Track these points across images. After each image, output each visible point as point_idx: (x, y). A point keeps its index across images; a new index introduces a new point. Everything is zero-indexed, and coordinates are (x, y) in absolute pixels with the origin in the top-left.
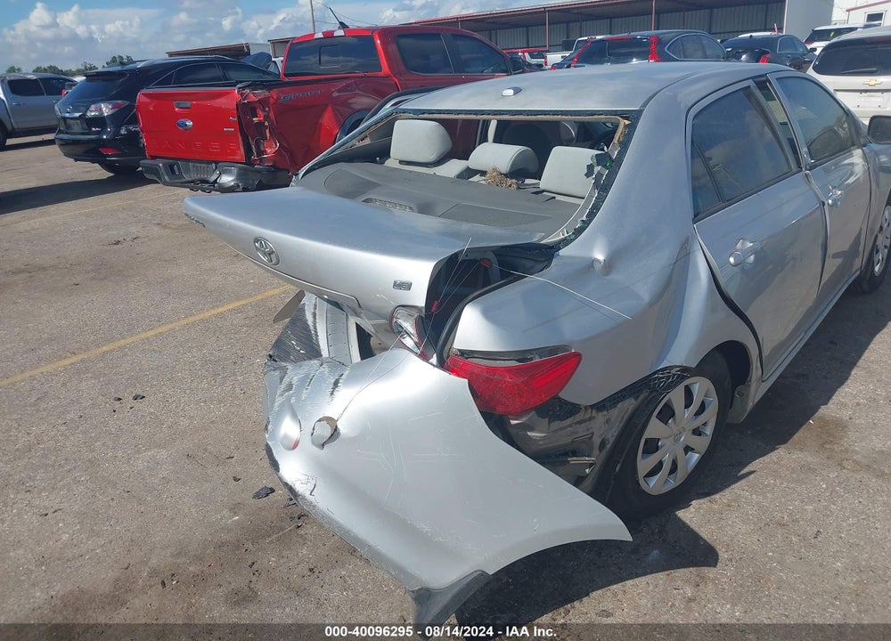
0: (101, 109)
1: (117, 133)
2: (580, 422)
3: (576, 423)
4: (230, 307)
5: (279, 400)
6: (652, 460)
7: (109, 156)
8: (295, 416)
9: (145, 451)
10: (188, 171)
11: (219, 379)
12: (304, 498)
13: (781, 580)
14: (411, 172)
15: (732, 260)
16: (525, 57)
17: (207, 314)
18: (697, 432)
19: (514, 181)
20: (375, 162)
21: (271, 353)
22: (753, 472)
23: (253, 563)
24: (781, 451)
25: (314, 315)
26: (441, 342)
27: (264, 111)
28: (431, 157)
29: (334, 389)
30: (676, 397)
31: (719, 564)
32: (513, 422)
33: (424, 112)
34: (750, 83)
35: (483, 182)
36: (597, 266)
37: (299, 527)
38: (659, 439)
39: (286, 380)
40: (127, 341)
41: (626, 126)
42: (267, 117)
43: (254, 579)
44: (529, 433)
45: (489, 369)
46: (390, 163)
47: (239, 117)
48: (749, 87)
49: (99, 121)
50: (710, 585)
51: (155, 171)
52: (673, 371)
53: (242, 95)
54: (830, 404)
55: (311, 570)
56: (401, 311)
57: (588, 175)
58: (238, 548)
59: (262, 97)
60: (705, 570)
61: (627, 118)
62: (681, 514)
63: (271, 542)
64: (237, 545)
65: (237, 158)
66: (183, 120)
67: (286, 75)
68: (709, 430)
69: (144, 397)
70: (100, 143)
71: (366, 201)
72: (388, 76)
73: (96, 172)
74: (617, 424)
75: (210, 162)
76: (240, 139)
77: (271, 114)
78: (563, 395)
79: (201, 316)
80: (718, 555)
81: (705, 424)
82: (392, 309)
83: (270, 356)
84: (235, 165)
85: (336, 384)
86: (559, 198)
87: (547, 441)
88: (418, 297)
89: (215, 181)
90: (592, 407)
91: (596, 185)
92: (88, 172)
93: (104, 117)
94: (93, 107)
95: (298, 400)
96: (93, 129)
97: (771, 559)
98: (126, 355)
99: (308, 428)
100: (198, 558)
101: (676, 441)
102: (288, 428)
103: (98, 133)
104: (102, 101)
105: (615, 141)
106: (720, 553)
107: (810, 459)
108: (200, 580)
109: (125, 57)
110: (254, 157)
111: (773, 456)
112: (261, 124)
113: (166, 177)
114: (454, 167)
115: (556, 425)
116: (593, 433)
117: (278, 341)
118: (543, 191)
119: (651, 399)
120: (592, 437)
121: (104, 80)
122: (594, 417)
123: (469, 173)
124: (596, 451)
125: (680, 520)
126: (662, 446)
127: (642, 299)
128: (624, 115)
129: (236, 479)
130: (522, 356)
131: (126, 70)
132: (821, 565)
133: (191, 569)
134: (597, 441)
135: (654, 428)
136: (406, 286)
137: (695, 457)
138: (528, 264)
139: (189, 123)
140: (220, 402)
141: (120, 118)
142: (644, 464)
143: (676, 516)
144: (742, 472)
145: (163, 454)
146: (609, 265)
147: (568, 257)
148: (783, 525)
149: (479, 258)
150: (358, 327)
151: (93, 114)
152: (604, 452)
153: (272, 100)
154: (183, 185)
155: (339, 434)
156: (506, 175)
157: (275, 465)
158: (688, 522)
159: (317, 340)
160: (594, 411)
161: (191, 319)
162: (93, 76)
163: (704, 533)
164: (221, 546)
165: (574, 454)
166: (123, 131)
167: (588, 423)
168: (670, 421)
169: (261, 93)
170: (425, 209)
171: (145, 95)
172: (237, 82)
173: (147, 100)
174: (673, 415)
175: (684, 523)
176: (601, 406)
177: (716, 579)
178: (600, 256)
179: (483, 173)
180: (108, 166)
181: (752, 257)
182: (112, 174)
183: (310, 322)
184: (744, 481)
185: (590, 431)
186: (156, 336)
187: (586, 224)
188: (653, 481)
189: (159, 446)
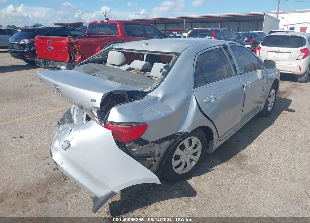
0: (25, 41)
1: (30, 50)
2: (150, 147)
3: (149, 147)
4: (59, 110)
5: (56, 135)
6: (178, 162)
7: (26, 57)
8: (59, 140)
9: (20, 154)
10: (51, 64)
11: (50, 133)
12: (59, 166)
13: (214, 202)
14: (112, 67)
15: (205, 101)
16: (175, 34)
17: (51, 112)
18: (195, 154)
19: (143, 72)
20: (103, 64)
21: (59, 122)
22: (215, 169)
23: (48, 190)
24: (225, 164)
25: (74, 110)
26: (105, 119)
27: (77, 45)
28: (119, 63)
29: (70, 132)
30: (186, 142)
31: (196, 196)
32: (127, 145)
33: (118, 49)
34: (221, 46)
35: (133, 72)
36: (159, 99)
37: (65, 180)
38: (180, 156)
39: (59, 129)
40: (21, 119)
41: (176, 57)
42: (78, 48)
43: (47, 195)
44: (133, 149)
45: (118, 127)
46: (107, 64)
47: (68, 47)
48: (221, 48)
49: (24, 45)
50: (191, 202)
51: (40, 63)
52: (183, 133)
53: (70, 40)
54: (245, 150)
55: (67, 193)
56: (93, 108)
57: (161, 72)
58: (44, 185)
59: (76, 41)
60: (191, 198)
61: (176, 55)
62: (188, 181)
63: (56, 184)
64: (45, 184)
65: (67, 61)
66: (50, 47)
67: (88, 34)
68: (199, 154)
69: (23, 137)
70: (23, 52)
71: (93, 75)
72: (121, 37)
73: (22, 62)
74: (164, 149)
75: (58, 61)
76: (68, 54)
77: (79, 47)
78: (143, 137)
79: (49, 112)
80: (196, 194)
81: (197, 152)
82: (91, 108)
83: (59, 123)
84: (66, 63)
85: (71, 130)
86: (154, 78)
87: (139, 152)
88: (98, 104)
89: (59, 68)
90: (154, 142)
91: (163, 75)
92: (20, 62)
93: (26, 44)
94: (22, 40)
95: (60, 135)
96: (22, 48)
97: (213, 195)
98: (20, 123)
99: (62, 143)
100: (30, 188)
101: (187, 156)
102: (57, 144)
103: (23, 49)
104: (26, 39)
105: (171, 62)
106: (197, 193)
107: (233, 166)
108: (30, 195)
109: (39, 24)
110: (73, 61)
111: (222, 165)
112: (75, 50)
113: (43, 66)
114: (126, 67)
115: (141, 147)
116: (155, 151)
117: (62, 118)
118: (151, 76)
119: (176, 142)
120: (155, 152)
121: (27, 32)
122: (155, 146)
123: (131, 69)
124: (157, 157)
125: (188, 182)
126: (181, 158)
127: (172, 110)
128: (176, 54)
129: (49, 164)
130: (129, 124)
131: (35, 29)
132: (227, 198)
133: (28, 191)
134: (157, 154)
135: (178, 152)
136: (95, 101)
137: (194, 163)
138: (138, 97)
139: (52, 48)
140: (49, 140)
141: (31, 44)
142: (175, 163)
143: (187, 181)
144: (211, 169)
145: (26, 155)
146: (163, 99)
147: (150, 96)
148: (219, 185)
149: (122, 94)
150: (87, 115)
151: (22, 43)
152: (160, 158)
153: (79, 42)
154: (49, 68)
155: (70, 146)
156: (141, 71)
157: (52, 155)
158: (190, 183)
159: (73, 119)
160: (155, 144)
161: (45, 113)
162: (23, 30)
163: (194, 187)
164: (38, 185)
165: (149, 157)
166: (32, 49)
167: (152, 147)
168: (184, 150)
169: (76, 40)
170: (111, 79)
171: (38, 37)
172: (68, 36)
173: (38, 39)
174: (185, 148)
175: (189, 184)
176: (157, 142)
177: (194, 201)
178: (160, 96)
179: (134, 69)
180: (26, 61)
181: (213, 100)
182: (27, 64)
183: (72, 113)
184: (211, 172)
185: (154, 150)
186: (32, 118)
187: (157, 86)
188: (179, 169)
189: (25, 153)
